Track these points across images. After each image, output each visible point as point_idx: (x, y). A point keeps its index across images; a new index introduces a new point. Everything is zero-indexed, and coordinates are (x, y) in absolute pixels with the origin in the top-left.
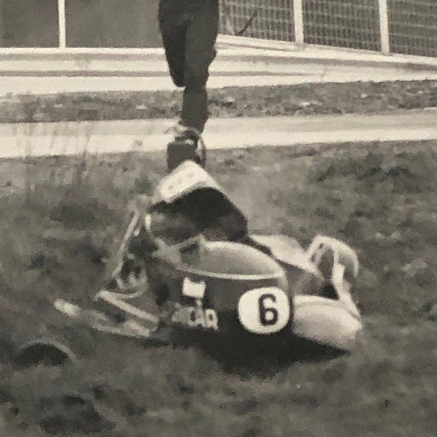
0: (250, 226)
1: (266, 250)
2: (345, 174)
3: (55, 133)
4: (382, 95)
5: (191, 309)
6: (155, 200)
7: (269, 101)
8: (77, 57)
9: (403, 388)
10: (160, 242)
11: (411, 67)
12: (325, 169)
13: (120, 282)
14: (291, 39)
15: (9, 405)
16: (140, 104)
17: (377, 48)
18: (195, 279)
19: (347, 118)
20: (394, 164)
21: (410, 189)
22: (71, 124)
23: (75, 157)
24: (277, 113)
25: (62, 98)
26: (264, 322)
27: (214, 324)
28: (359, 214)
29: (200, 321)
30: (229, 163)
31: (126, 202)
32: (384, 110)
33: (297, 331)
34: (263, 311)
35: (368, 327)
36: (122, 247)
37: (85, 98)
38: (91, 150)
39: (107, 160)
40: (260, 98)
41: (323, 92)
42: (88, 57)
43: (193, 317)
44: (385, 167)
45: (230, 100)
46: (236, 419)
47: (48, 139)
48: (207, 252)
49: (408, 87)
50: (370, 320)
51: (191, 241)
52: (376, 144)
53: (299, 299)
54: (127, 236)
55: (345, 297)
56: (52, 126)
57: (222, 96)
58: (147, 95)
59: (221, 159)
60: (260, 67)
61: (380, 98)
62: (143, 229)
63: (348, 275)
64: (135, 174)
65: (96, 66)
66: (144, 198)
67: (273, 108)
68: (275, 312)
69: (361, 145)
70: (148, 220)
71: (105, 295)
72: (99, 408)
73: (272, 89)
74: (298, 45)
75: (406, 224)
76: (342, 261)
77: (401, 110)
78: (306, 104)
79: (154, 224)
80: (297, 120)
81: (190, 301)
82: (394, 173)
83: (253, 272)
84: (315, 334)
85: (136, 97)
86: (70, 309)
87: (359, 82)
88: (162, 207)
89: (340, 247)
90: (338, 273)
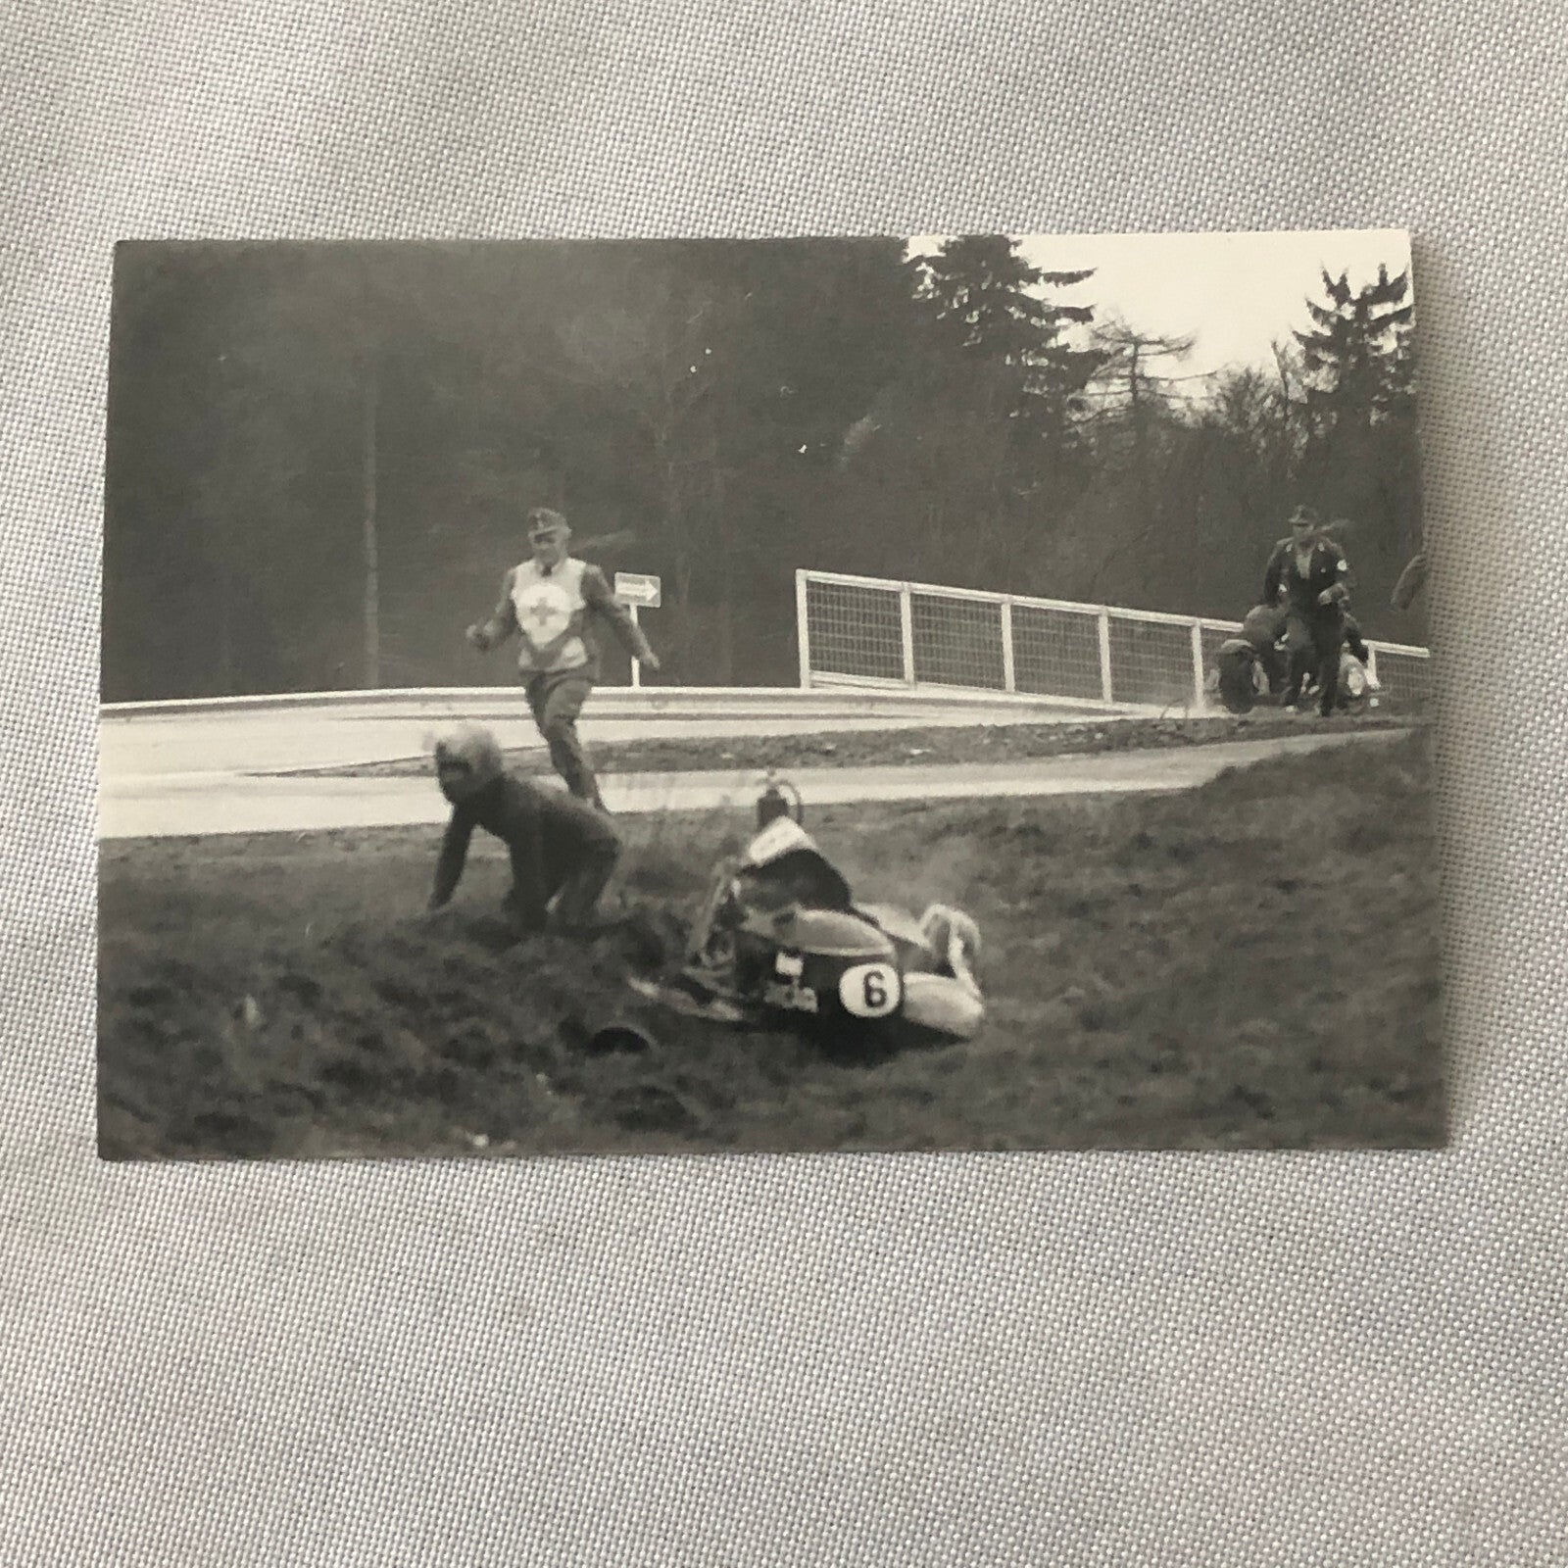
0: (855, 894)
1: (872, 922)
3: (630, 787)
4: (1007, 741)
5: (786, 988)
6: (743, 863)
7: (875, 748)
8: (651, 698)
9: (1032, 1082)
10: (750, 911)
11: (1040, 708)
12: (941, 827)
14: (900, 675)
15: (580, 1098)
16: (725, 751)
17: (1000, 686)
18: (793, 953)
19: (966, 768)
20: (1023, 820)
21: (1040, 850)
22: (649, 776)
23: (655, 814)
24: (884, 763)
25: (637, 746)
26: (870, 1003)
27: (812, 1005)
28: (981, 878)
29: (797, 1002)
30: (828, 820)
31: (711, 865)
32: (1010, 758)
33: (909, 1014)
34: (869, 990)
35: (989, 1010)
36: (710, 918)
37: (663, 745)
38: (672, 806)
39: (689, 817)
40: (864, 745)
41: (938, 737)
42: (666, 698)
43: (789, 996)
44: (1012, 826)
45: (830, 747)
46: (842, 1113)
47: (623, 791)
48: (804, 923)
49: (1039, 731)
50: (994, 1002)
51: (783, 911)
52: (1000, 799)
53: (911, 978)
54: (714, 905)
55: (964, 974)
56: (625, 777)
57: (821, 743)
58: (735, 740)
59: (820, 815)
60: (862, 710)
61: (1005, 745)
62: (731, 896)
63: (968, 950)
64: (720, 833)
65: (672, 708)
66: (732, 860)
67: (878, 756)
68: (882, 992)
69: (981, 800)
70: (736, 886)
71: (689, 971)
72: (683, 1099)
73: (878, 734)
74: (908, 683)
75: (1036, 893)
76: (962, 935)
77: (1030, 758)
78: (916, 752)
79: (743, 892)
80: (905, 770)
81: (786, 979)
82: (1021, 831)
83: (857, 945)
84: (929, 1018)
85: (722, 744)
86: (648, 989)
87: (980, 726)
88: (752, 871)
89: (958, 918)
90: (956, 948)
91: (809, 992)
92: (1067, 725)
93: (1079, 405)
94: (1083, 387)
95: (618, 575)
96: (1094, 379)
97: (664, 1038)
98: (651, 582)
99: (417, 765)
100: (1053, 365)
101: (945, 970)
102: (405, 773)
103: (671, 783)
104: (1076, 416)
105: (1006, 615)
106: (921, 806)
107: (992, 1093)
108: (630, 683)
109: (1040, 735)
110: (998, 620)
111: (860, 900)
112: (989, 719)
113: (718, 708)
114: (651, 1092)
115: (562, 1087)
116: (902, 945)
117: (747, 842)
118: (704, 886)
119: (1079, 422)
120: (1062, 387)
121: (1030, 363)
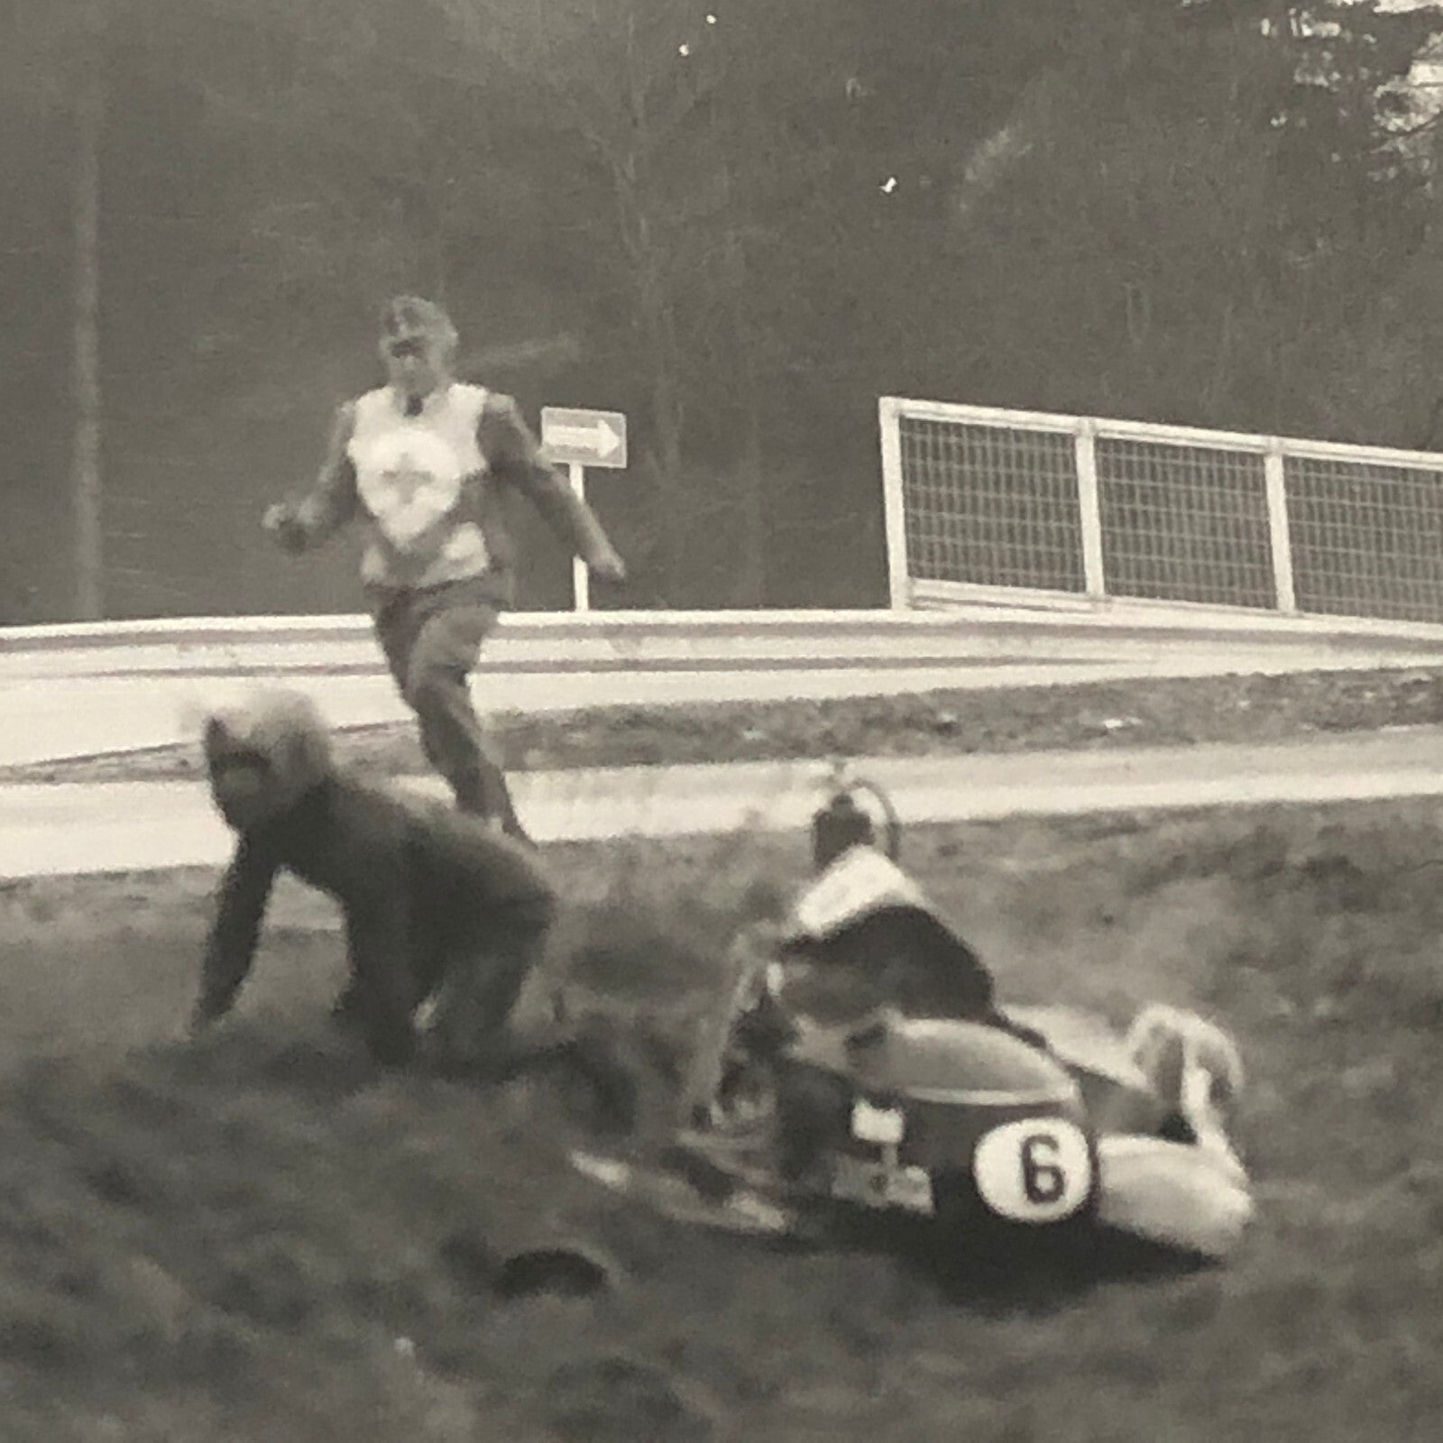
0: (1000, 988)
1: (1034, 1039)
2: (1205, 873)
3: (571, 795)
4: (1285, 701)
5: (873, 1169)
6: (788, 933)
7: (1035, 720)
8: (611, 632)
9: (1350, 1340)
10: (804, 1024)
11: (1342, 641)
13: (716, 1112)
14: (1079, 586)
16: (751, 728)
17: (1269, 603)
18: (882, 1102)
19: (1208, 753)
20: (1315, 851)
21: (1351, 903)
22: (607, 774)
24: (1047, 746)
25: (589, 719)
26: (1033, 1193)
27: (922, 1199)
28: (1240, 958)
29: (893, 1194)
30: (948, 850)
31: (728, 939)
32: (1289, 733)
33: (1110, 1215)
34: (1030, 1170)
35: (1263, 1205)
36: (724, 1037)
37: (635, 719)
38: (650, 828)
39: (685, 850)
40: (1017, 714)
41: (1153, 699)
42: (639, 632)
43: (879, 1183)
44: (1297, 858)
45: (947, 717)
48: (904, 1043)
49: (1341, 684)
50: (1272, 1189)
51: (869, 1021)
52: (1273, 808)
53: (1112, 1146)
54: (732, 1012)
55: (1212, 1139)
56: (563, 778)
57: (932, 712)
58: (770, 709)
59: (932, 845)
60: (1013, 647)
61: (1280, 709)
62: (764, 998)
63: (1219, 1091)
64: (741, 878)
65: (651, 649)
66: (766, 929)
67: (1041, 735)
68: (1057, 1174)
69: (1238, 811)
70: (775, 976)
71: (689, 1138)
73: (1039, 693)
74: (1094, 600)
75: (1343, 984)
76: (1206, 1061)
77: (1327, 734)
78: (1112, 723)
79: (789, 989)
80: (1091, 758)
81: (873, 1150)
82: (1315, 869)
83: (1001, 1085)
84: (1152, 1220)
85: (744, 714)
86: (610, 1172)
87: (1232, 675)
88: (804, 947)
89: (1197, 1030)
90: (1195, 1092)
91: (917, 1174)
92: (1399, 671)
93: (1399, 104)
94: (1405, 71)
95: (546, 411)
96: (1423, 58)
97: (640, 1266)
98: (610, 422)
99: (168, 763)
100: (1348, 36)
101: (1176, 1129)
102: (147, 775)
103: (649, 788)
104: (1396, 122)
105: (1274, 473)
106: (1125, 824)
107: (1274, 1365)
108: (570, 605)
109: (1346, 691)
110: (1259, 484)
111: (1011, 999)
112: (1250, 662)
113: (744, 648)
114: (616, 1372)
115: (446, 1364)
116: (1093, 1084)
117: (793, 895)
118: (713, 977)
119: (1400, 132)
120: (1365, 73)
121: (1307, 32)
